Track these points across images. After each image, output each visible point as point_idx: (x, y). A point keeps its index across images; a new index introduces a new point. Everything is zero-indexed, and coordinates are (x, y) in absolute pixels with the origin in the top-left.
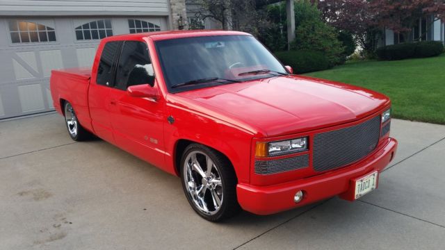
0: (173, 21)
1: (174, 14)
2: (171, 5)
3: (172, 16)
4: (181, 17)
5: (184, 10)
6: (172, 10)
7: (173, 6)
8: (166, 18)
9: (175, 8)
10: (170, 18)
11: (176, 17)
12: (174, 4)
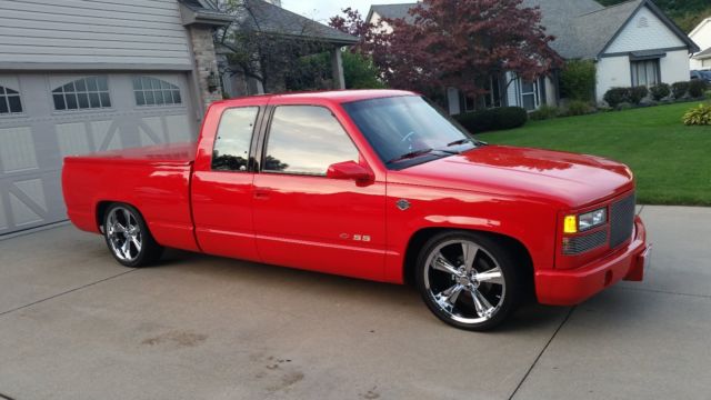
0: (199, 79)
1: (201, 68)
2: (195, 54)
3: (198, 72)
4: (212, 73)
5: (215, 61)
6: (196, 61)
7: (198, 57)
8: (186, 74)
9: (201, 58)
10: (194, 73)
11: (204, 73)
12: (201, 54)
